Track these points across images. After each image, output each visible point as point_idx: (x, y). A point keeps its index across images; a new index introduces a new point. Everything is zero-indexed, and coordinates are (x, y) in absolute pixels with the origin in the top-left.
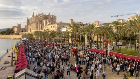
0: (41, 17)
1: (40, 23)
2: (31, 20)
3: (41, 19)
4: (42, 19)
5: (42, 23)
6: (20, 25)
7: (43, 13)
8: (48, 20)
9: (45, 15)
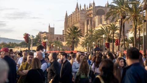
0: (90, 12)
1: (88, 24)
2: (72, 19)
3: (90, 14)
4: (92, 16)
5: (93, 22)
6: (54, 28)
7: (94, 4)
8: (103, 17)
9: (99, 7)
